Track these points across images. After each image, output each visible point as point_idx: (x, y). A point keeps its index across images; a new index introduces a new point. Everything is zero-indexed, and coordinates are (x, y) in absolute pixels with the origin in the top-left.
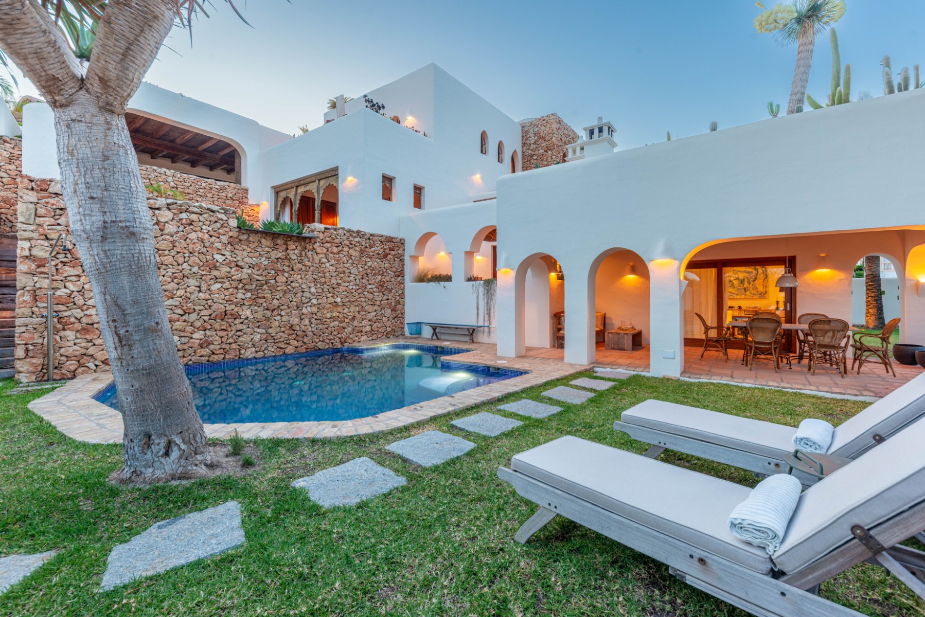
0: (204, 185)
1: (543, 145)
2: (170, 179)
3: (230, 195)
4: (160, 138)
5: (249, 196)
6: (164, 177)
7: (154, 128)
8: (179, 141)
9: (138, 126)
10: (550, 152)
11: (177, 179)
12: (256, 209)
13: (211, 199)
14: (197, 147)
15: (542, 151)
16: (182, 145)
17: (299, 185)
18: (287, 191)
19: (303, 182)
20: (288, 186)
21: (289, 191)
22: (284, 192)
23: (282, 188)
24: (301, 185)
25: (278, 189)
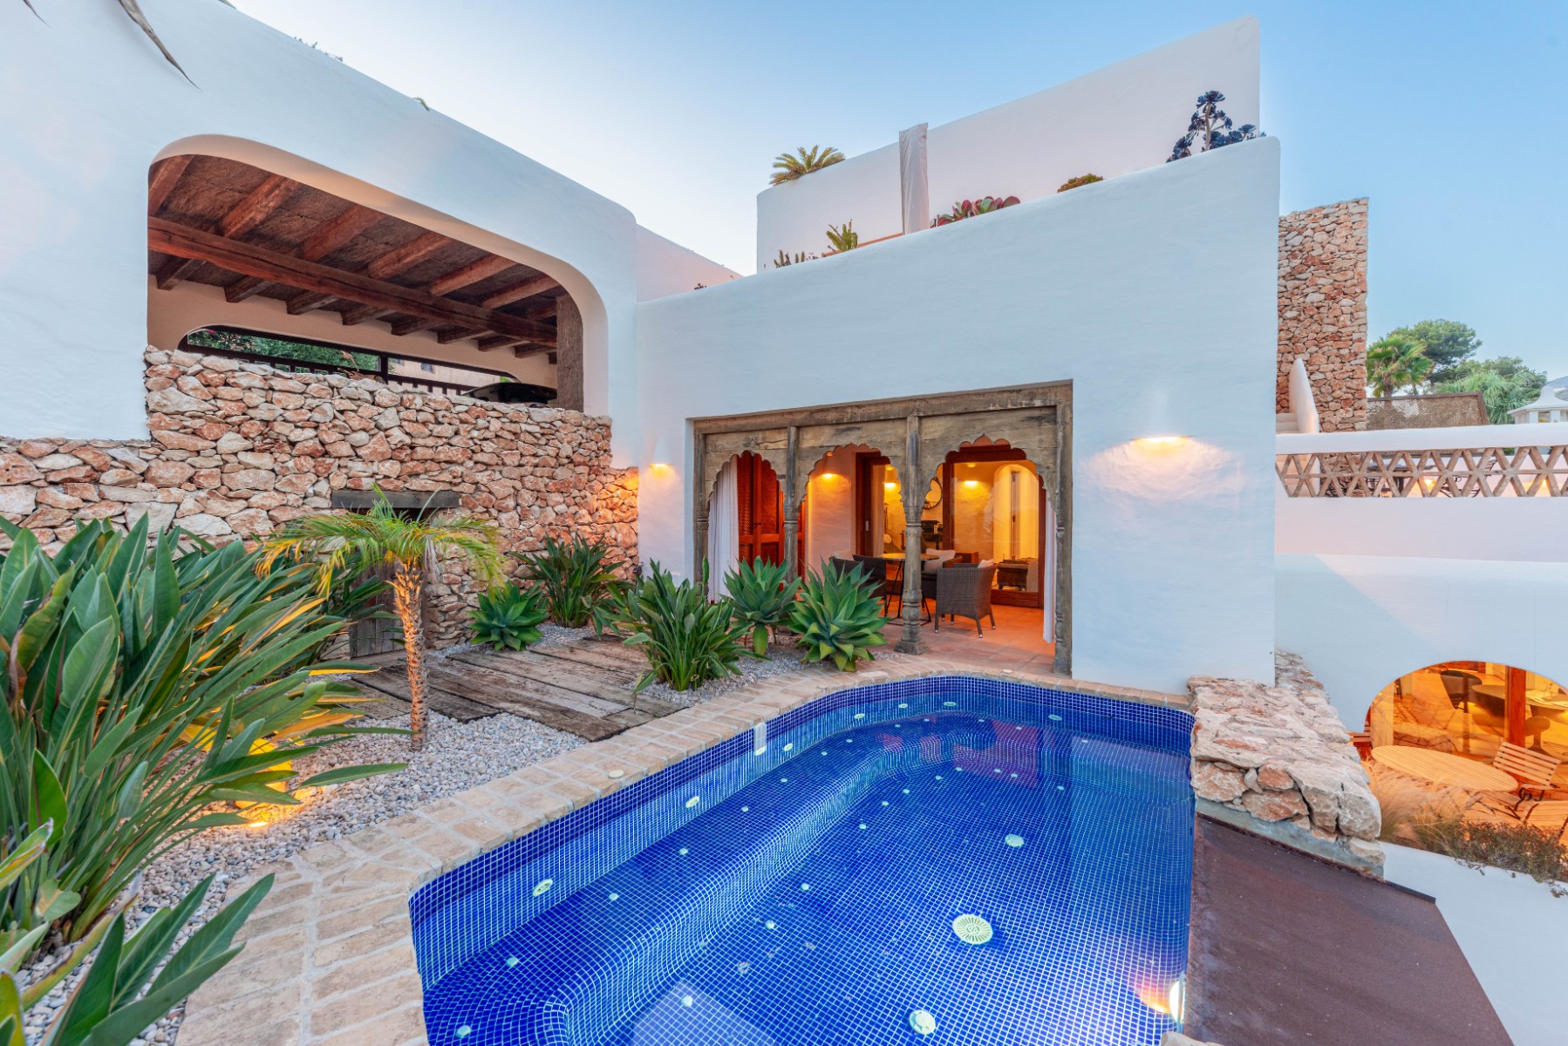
0: (495, 425)
1: (1321, 281)
2: (389, 418)
3: (566, 450)
4: (330, 260)
5: (614, 445)
6: (367, 410)
7: (312, 224)
8: (382, 268)
9: (260, 217)
10: (1346, 302)
11: (412, 415)
12: (630, 483)
13: (516, 473)
14: (428, 284)
15: (1316, 298)
16: (394, 279)
17: (813, 423)
18: (751, 436)
19: (831, 416)
20: (759, 421)
21: (760, 435)
22: (734, 437)
23: (729, 423)
24: (820, 424)
25: (711, 427)
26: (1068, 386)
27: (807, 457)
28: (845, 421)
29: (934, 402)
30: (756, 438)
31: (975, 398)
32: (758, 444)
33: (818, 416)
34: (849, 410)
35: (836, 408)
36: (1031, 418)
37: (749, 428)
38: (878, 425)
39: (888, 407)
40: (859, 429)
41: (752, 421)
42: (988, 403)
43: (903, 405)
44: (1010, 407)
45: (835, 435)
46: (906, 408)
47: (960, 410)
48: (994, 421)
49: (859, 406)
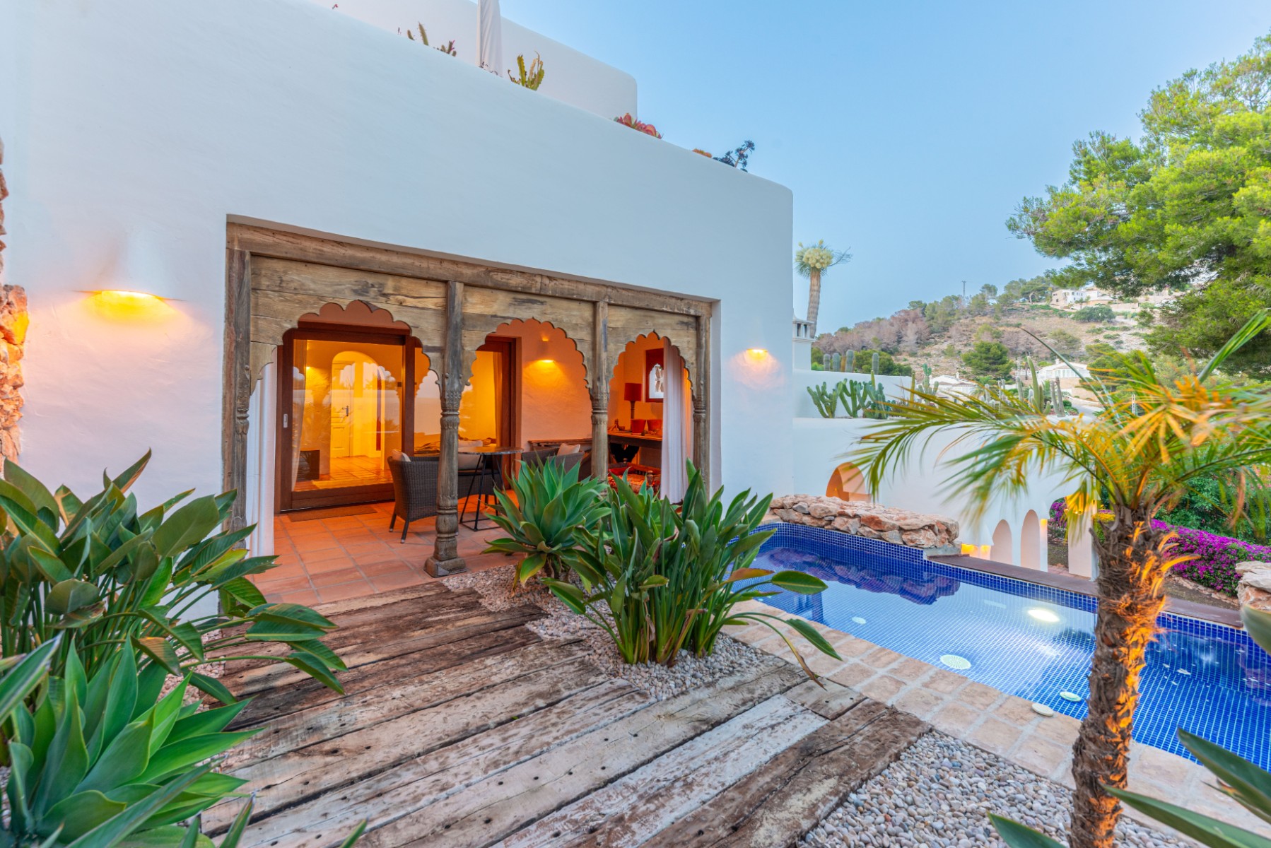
17: (490, 284)
18: (371, 280)
19: (515, 281)
20: (395, 260)
21: (390, 284)
22: (331, 274)
23: (327, 249)
24: (498, 288)
25: (276, 245)
26: (713, 304)
27: (474, 327)
28: (533, 291)
29: (624, 292)
30: (382, 285)
31: (654, 297)
32: (385, 295)
33: (499, 277)
34: (538, 279)
35: (522, 272)
36: (682, 323)
37: (376, 268)
38: (565, 304)
39: (581, 287)
40: (542, 303)
41: (383, 258)
42: (663, 304)
43: (597, 289)
44: (676, 311)
45: (510, 305)
46: (599, 293)
47: (643, 304)
48: (661, 320)
49: (551, 277)
